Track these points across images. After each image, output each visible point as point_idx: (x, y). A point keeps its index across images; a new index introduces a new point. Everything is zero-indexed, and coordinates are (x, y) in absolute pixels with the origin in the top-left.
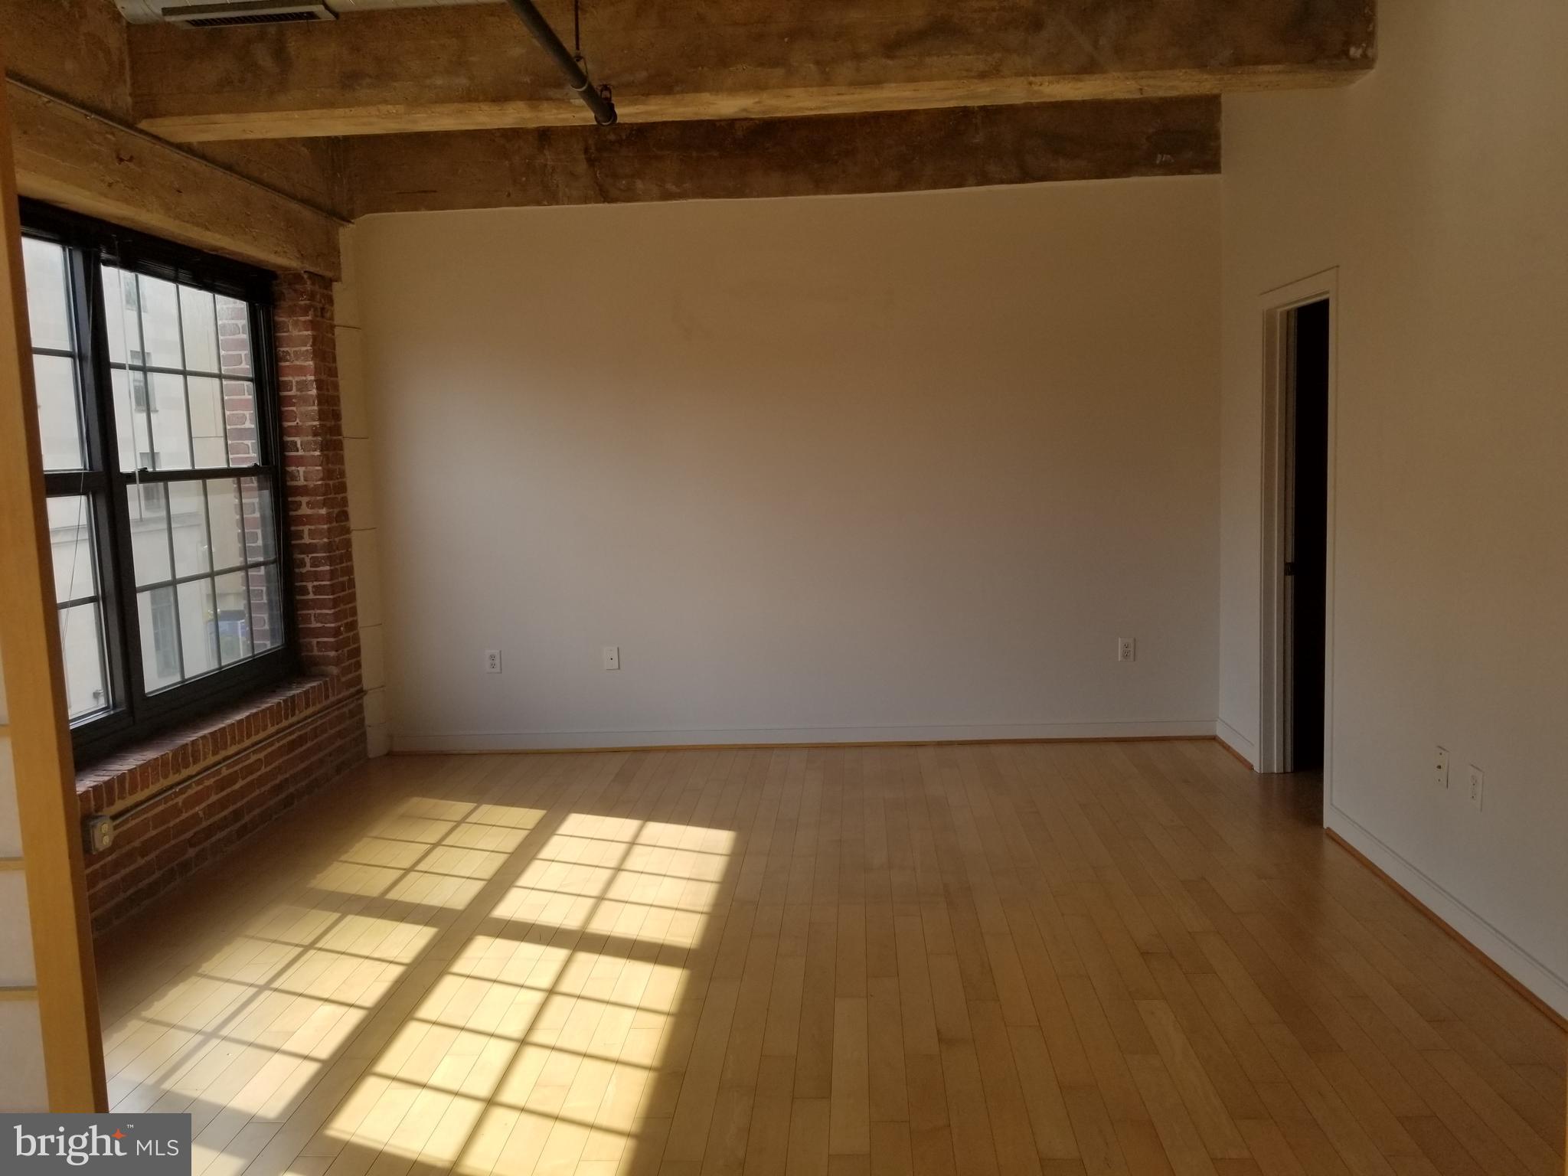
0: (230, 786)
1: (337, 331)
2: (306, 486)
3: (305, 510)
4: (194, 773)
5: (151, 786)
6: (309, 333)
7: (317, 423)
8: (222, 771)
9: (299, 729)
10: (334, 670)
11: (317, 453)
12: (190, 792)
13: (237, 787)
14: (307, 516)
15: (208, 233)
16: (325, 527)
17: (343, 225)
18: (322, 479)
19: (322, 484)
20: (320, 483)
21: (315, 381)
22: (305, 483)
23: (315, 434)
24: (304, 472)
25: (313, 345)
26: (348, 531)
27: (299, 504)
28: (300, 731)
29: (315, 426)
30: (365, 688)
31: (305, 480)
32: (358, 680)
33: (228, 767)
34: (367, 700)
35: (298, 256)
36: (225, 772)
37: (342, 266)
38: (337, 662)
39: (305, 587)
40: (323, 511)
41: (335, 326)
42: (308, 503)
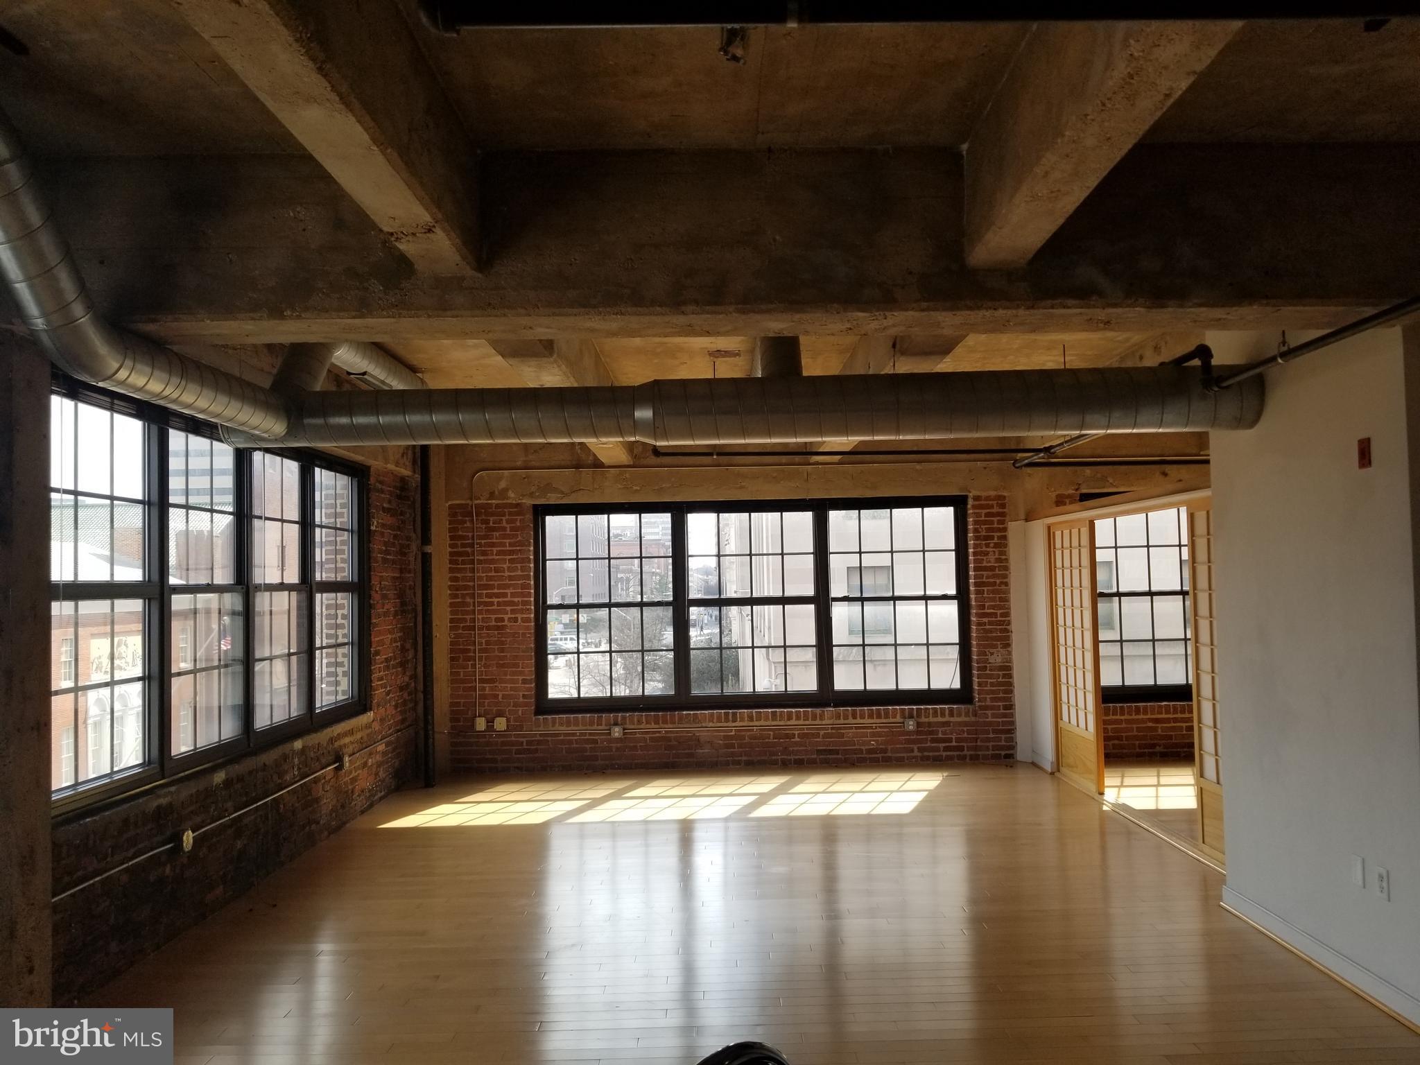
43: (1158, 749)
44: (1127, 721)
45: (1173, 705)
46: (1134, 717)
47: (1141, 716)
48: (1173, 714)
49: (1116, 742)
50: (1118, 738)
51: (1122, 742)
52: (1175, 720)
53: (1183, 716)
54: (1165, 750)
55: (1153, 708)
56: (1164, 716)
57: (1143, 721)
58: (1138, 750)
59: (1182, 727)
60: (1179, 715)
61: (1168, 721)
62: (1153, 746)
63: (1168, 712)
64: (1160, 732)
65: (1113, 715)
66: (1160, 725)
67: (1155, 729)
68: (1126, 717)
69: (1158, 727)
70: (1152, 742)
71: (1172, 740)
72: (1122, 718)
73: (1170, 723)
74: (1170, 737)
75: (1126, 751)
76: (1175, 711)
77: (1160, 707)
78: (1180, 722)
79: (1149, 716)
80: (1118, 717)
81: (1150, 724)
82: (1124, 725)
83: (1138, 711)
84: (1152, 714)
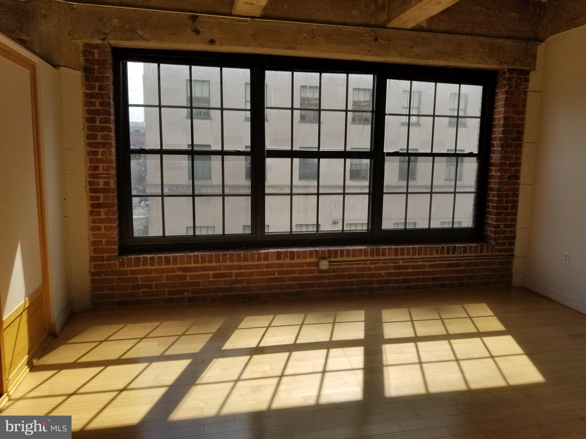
0: (405, 269)
1: (529, 94)
2: (495, 162)
3: (493, 173)
4: (382, 259)
5: (357, 257)
6: (504, 96)
7: (501, 136)
8: (400, 263)
9: (457, 260)
10: (493, 242)
11: (500, 149)
12: (378, 265)
13: (408, 271)
14: (493, 175)
15: (429, 61)
16: (498, 181)
17: (539, 44)
18: (500, 160)
19: (500, 162)
20: (499, 161)
21: (504, 117)
22: (495, 161)
23: (500, 140)
24: (495, 157)
25: (505, 101)
26: (518, 184)
27: (492, 170)
28: (456, 261)
29: (500, 137)
30: (515, 255)
31: (495, 160)
32: (512, 250)
33: (403, 262)
34: (515, 260)
35: (496, 62)
36: (401, 263)
37: (537, 64)
38: (495, 239)
39: (489, 205)
40: (498, 174)
41: (528, 92)
42: (494, 170)
43: (186, 294)
44: (157, 271)
45: (202, 255)
46: (164, 267)
47: (171, 266)
48: (201, 263)
49: (146, 290)
50: (147, 286)
51: (151, 290)
52: (204, 269)
53: (211, 265)
54: (193, 295)
55: (182, 258)
56: (192, 265)
57: (173, 270)
58: (167, 296)
59: (209, 274)
60: (207, 264)
61: (196, 269)
62: (182, 292)
63: (196, 262)
64: (188, 279)
65: (143, 265)
66: (188, 274)
67: (184, 277)
68: (156, 267)
69: (187, 275)
70: (181, 289)
71: (200, 286)
72: (153, 268)
73: (198, 271)
74: (198, 284)
75: (156, 298)
76: (203, 260)
77: (189, 257)
78: (207, 270)
79: (179, 266)
80: (148, 267)
81: (179, 273)
82: (154, 275)
83: (167, 260)
84: (181, 264)
